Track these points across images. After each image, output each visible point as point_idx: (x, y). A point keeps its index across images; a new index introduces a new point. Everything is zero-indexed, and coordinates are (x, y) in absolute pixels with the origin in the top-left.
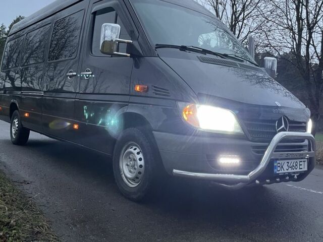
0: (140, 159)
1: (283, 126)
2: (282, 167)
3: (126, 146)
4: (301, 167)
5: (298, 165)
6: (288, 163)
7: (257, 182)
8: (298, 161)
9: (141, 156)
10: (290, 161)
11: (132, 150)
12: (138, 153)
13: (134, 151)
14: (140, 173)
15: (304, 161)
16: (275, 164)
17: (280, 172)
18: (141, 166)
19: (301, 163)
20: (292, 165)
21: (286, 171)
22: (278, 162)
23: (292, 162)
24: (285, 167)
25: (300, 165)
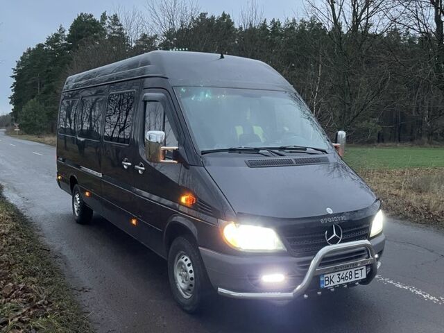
0: (191, 272)
1: (335, 235)
2: (331, 280)
3: (179, 254)
4: (357, 276)
5: (353, 275)
6: (339, 274)
7: (306, 296)
8: (353, 270)
9: (191, 268)
10: (341, 273)
11: (183, 260)
12: (189, 265)
13: (185, 262)
14: (191, 285)
15: (361, 269)
16: (322, 279)
17: (329, 285)
18: (192, 279)
19: (356, 272)
20: (344, 276)
21: (336, 283)
22: (325, 276)
23: (344, 273)
24: (336, 279)
25: (355, 274)
